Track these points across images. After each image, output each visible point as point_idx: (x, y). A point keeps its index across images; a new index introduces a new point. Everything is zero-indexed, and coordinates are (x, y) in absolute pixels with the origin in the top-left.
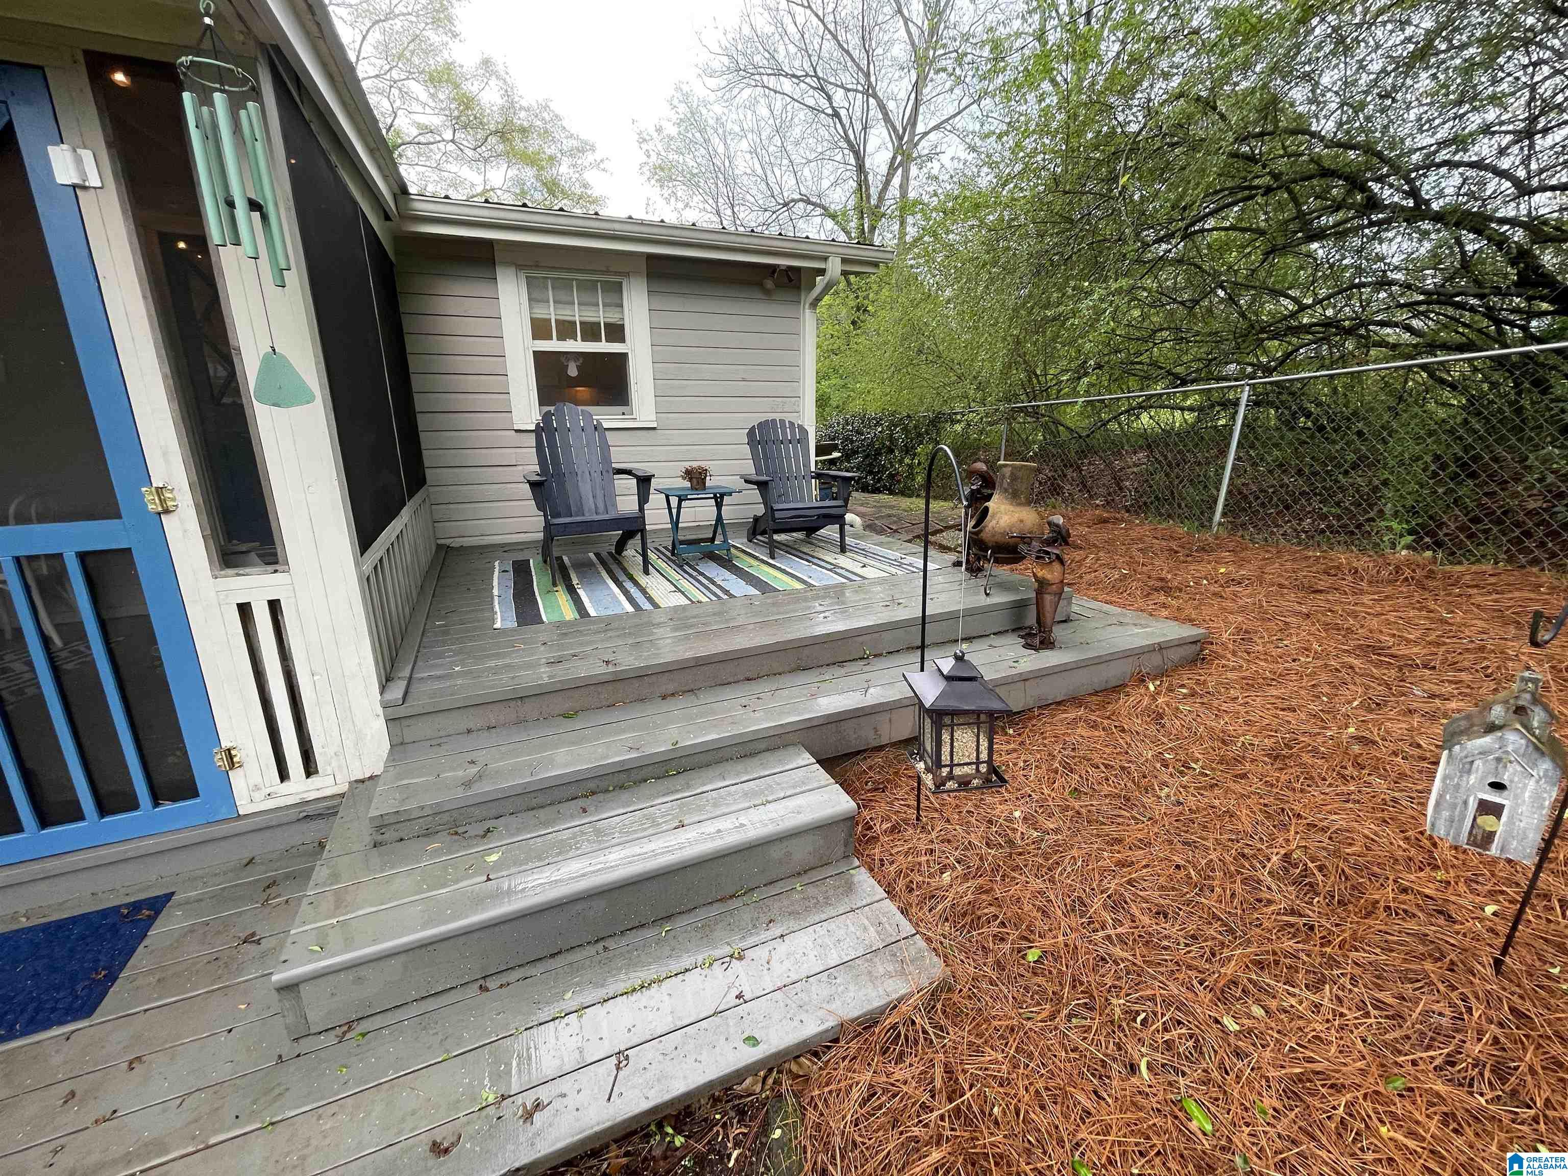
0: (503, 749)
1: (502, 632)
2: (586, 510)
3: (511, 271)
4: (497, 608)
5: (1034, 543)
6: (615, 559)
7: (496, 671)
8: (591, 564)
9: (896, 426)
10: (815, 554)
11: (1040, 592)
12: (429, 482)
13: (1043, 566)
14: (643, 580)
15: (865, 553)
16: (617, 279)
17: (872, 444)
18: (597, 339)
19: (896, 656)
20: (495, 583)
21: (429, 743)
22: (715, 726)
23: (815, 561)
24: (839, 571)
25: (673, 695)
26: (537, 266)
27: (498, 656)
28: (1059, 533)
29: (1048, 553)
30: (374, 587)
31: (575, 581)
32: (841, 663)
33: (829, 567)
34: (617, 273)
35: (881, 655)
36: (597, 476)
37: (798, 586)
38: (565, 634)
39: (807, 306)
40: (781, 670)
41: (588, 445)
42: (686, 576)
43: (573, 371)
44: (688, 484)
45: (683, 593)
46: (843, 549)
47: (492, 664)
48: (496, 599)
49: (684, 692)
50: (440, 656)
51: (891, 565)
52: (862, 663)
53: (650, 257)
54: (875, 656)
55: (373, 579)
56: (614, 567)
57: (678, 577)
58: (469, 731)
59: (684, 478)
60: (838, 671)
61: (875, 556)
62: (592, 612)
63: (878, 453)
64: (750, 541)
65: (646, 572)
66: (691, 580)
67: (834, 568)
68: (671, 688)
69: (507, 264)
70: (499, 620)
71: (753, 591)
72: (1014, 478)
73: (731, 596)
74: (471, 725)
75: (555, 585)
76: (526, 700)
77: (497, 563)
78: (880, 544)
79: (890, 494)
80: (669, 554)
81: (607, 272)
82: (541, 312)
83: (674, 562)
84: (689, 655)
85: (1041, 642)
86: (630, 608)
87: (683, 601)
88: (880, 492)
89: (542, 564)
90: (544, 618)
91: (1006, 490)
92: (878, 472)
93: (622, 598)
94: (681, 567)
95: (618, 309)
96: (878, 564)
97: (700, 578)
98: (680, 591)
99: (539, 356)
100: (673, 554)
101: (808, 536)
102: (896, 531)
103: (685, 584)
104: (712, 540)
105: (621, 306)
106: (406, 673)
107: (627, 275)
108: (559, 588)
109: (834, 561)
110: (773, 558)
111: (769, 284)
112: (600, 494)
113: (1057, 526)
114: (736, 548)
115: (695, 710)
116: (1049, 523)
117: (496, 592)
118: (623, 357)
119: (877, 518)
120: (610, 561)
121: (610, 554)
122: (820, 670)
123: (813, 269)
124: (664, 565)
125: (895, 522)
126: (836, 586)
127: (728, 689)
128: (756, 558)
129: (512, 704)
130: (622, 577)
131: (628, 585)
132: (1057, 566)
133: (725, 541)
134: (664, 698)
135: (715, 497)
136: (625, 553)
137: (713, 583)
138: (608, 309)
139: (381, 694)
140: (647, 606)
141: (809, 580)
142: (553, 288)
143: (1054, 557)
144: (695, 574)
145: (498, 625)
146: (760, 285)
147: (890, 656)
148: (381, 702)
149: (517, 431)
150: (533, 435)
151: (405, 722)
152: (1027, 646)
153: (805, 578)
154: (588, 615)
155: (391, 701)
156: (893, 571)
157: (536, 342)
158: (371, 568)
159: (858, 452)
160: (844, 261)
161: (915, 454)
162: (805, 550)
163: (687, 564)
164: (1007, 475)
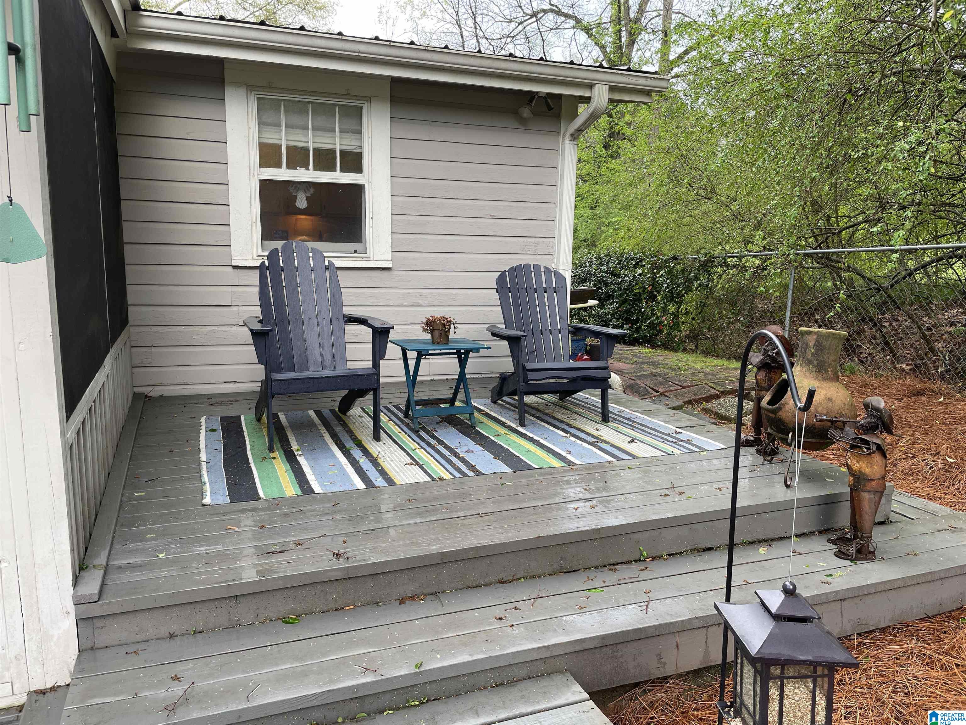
0: (212, 661)
1: (213, 509)
2: (311, 362)
3: (242, 92)
4: (205, 478)
5: (847, 429)
6: (340, 420)
7: (208, 560)
8: (311, 425)
9: (659, 268)
10: (572, 422)
11: (855, 490)
12: (131, 322)
13: (860, 457)
14: (374, 448)
15: (631, 423)
16: (358, 103)
17: (629, 289)
18: (332, 168)
19: (679, 558)
20: (202, 445)
21: (124, 649)
22: (465, 645)
23: (573, 431)
24: (604, 446)
25: (412, 598)
26: (270, 87)
27: (207, 540)
28: (880, 418)
29: (866, 442)
30: (76, 457)
31: (295, 446)
32: (613, 566)
33: (592, 440)
34: (357, 97)
35: (660, 557)
36: (325, 323)
37: (556, 463)
38: (286, 515)
39: (567, 137)
40: (540, 571)
41: (317, 286)
42: (423, 444)
43: (302, 203)
44: (428, 336)
45: (421, 466)
46: (605, 418)
47: (202, 550)
48: (204, 466)
49: (425, 595)
50: (141, 538)
51: (665, 441)
52: (638, 566)
53: (395, 81)
54: (654, 558)
55: (75, 447)
56: (339, 429)
57: (414, 445)
58: (172, 636)
59: (424, 330)
60: (610, 577)
61: (643, 428)
62: (317, 488)
63: (638, 298)
64: (495, 402)
65: (377, 438)
66: (429, 449)
67: (597, 442)
68: (410, 589)
69: (237, 84)
70: (208, 493)
71: (504, 468)
72: (819, 346)
73: (478, 473)
74: (175, 628)
75: (271, 449)
76: (241, 599)
77: (203, 420)
78: (649, 413)
79: (652, 347)
80: (401, 415)
81: (348, 95)
82: (271, 137)
83: (407, 425)
84: (434, 549)
85: (859, 551)
86: (360, 485)
87: (423, 478)
88: (640, 344)
89: (254, 422)
90: (261, 494)
91: (809, 362)
92: (637, 321)
93: (350, 470)
94: (416, 432)
95: (358, 136)
96: (648, 439)
97: (440, 447)
98: (417, 464)
99: (265, 185)
100: (406, 415)
101: (561, 399)
102: (663, 394)
103: (422, 455)
104: (452, 401)
105: (360, 132)
106: (102, 560)
107: (369, 99)
108: (276, 454)
109: (595, 433)
110: (523, 425)
111: (526, 112)
112: (327, 344)
113: (878, 410)
114: (479, 410)
115: (440, 620)
116: (867, 406)
117: (203, 456)
118: (359, 189)
119: (639, 377)
120: (334, 422)
121: (333, 411)
122: (587, 573)
123: (575, 96)
124: (396, 429)
125: (661, 383)
126: (601, 465)
127: (478, 593)
128: (503, 424)
129: (225, 604)
130: (349, 444)
131: (357, 454)
132: (877, 457)
133: (467, 402)
134: (402, 602)
135: (458, 353)
136: (351, 412)
137: (456, 455)
138: (345, 135)
139: (74, 586)
140: (379, 481)
141: (569, 457)
142: (286, 112)
143: (874, 448)
144: (433, 442)
145: (207, 500)
146: (515, 113)
147: (672, 559)
148: (74, 596)
149: (235, 267)
150: (256, 273)
151: (98, 623)
152: (841, 555)
153: (564, 454)
154: (312, 491)
155: (85, 596)
156: (669, 448)
157: (264, 170)
158: (74, 435)
159: (613, 297)
160: (612, 89)
161: (681, 303)
162: (560, 416)
163: (424, 429)
164: (812, 343)
